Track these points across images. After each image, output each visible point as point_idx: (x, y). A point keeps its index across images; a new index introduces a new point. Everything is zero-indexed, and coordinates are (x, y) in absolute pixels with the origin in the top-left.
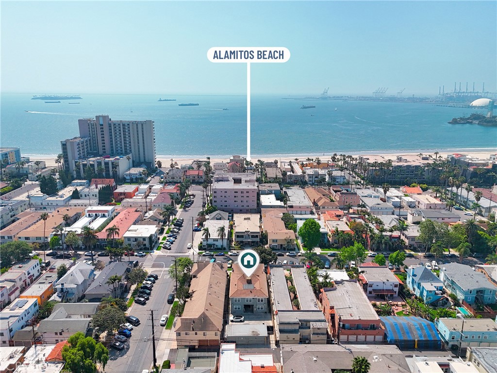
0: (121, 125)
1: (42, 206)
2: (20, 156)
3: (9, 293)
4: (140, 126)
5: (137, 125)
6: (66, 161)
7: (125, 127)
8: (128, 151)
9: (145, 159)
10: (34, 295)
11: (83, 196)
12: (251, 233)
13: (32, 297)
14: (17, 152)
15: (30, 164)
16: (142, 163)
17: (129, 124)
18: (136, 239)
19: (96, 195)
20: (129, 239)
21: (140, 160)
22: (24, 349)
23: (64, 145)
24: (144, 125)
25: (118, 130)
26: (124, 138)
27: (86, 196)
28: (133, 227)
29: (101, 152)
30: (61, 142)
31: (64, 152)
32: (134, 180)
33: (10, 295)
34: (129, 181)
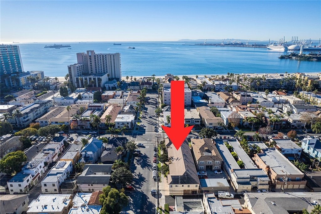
0: (102, 56)
1: (61, 104)
2: (44, 76)
3: (52, 157)
4: (112, 56)
5: (111, 56)
6: (71, 78)
7: (104, 57)
8: (106, 72)
9: (115, 76)
10: (69, 158)
11: (84, 97)
12: (195, 119)
13: (68, 160)
14: (42, 73)
15: (50, 80)
16: (114, 78)
17: (106, 56)
18: (123, 123)
19: (91, 97)
20: (118, 123)
21: (112, 77)
22: (71, 196)
23: (69, 68)
24: (115, 56)
25: (99, 59)
26: (103, 63)
27: (85, 97)
28: (119, 116)
29: (90, 72)
30: (68, 66)
31: (69, 72)
32: (111, 89)
33: (53, 158)
34: (108, 89)
